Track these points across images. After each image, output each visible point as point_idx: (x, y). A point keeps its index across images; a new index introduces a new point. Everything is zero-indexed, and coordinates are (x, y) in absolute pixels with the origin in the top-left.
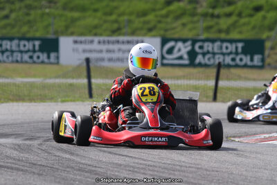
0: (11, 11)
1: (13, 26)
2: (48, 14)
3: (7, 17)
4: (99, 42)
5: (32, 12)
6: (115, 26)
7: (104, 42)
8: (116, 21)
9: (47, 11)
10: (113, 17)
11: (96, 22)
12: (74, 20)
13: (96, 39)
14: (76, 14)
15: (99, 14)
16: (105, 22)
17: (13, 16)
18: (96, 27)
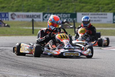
0: (61, 3)
1: (61, 9)
2: (74, 5)
3: (59, 6)
4: (91, 15)
5: (69, 4)
6: (98, 9)
7: (93, 15)
8: (98, 7)
9: (74, 3)
10: (97, 5)
11: (91, 7)
12: (83, 7)
13: (90, 13)
14: (84, 5)
15: (92, 4)
16: (94, 7)
17: (62, 5)
18: (91, 9)
